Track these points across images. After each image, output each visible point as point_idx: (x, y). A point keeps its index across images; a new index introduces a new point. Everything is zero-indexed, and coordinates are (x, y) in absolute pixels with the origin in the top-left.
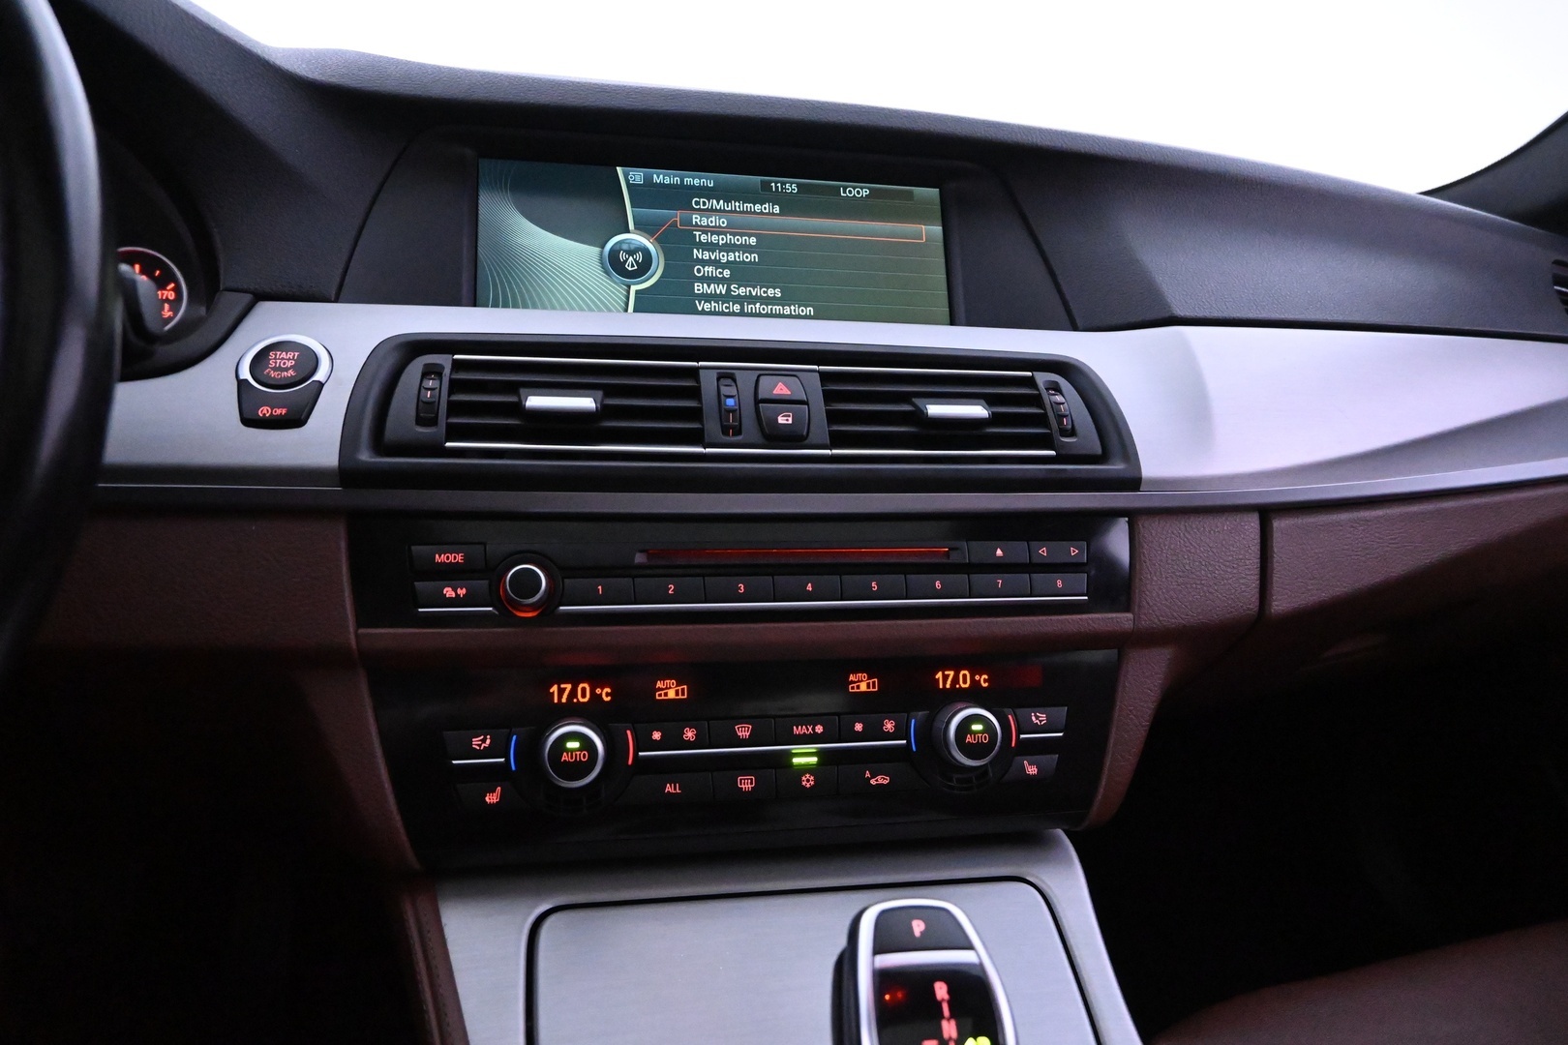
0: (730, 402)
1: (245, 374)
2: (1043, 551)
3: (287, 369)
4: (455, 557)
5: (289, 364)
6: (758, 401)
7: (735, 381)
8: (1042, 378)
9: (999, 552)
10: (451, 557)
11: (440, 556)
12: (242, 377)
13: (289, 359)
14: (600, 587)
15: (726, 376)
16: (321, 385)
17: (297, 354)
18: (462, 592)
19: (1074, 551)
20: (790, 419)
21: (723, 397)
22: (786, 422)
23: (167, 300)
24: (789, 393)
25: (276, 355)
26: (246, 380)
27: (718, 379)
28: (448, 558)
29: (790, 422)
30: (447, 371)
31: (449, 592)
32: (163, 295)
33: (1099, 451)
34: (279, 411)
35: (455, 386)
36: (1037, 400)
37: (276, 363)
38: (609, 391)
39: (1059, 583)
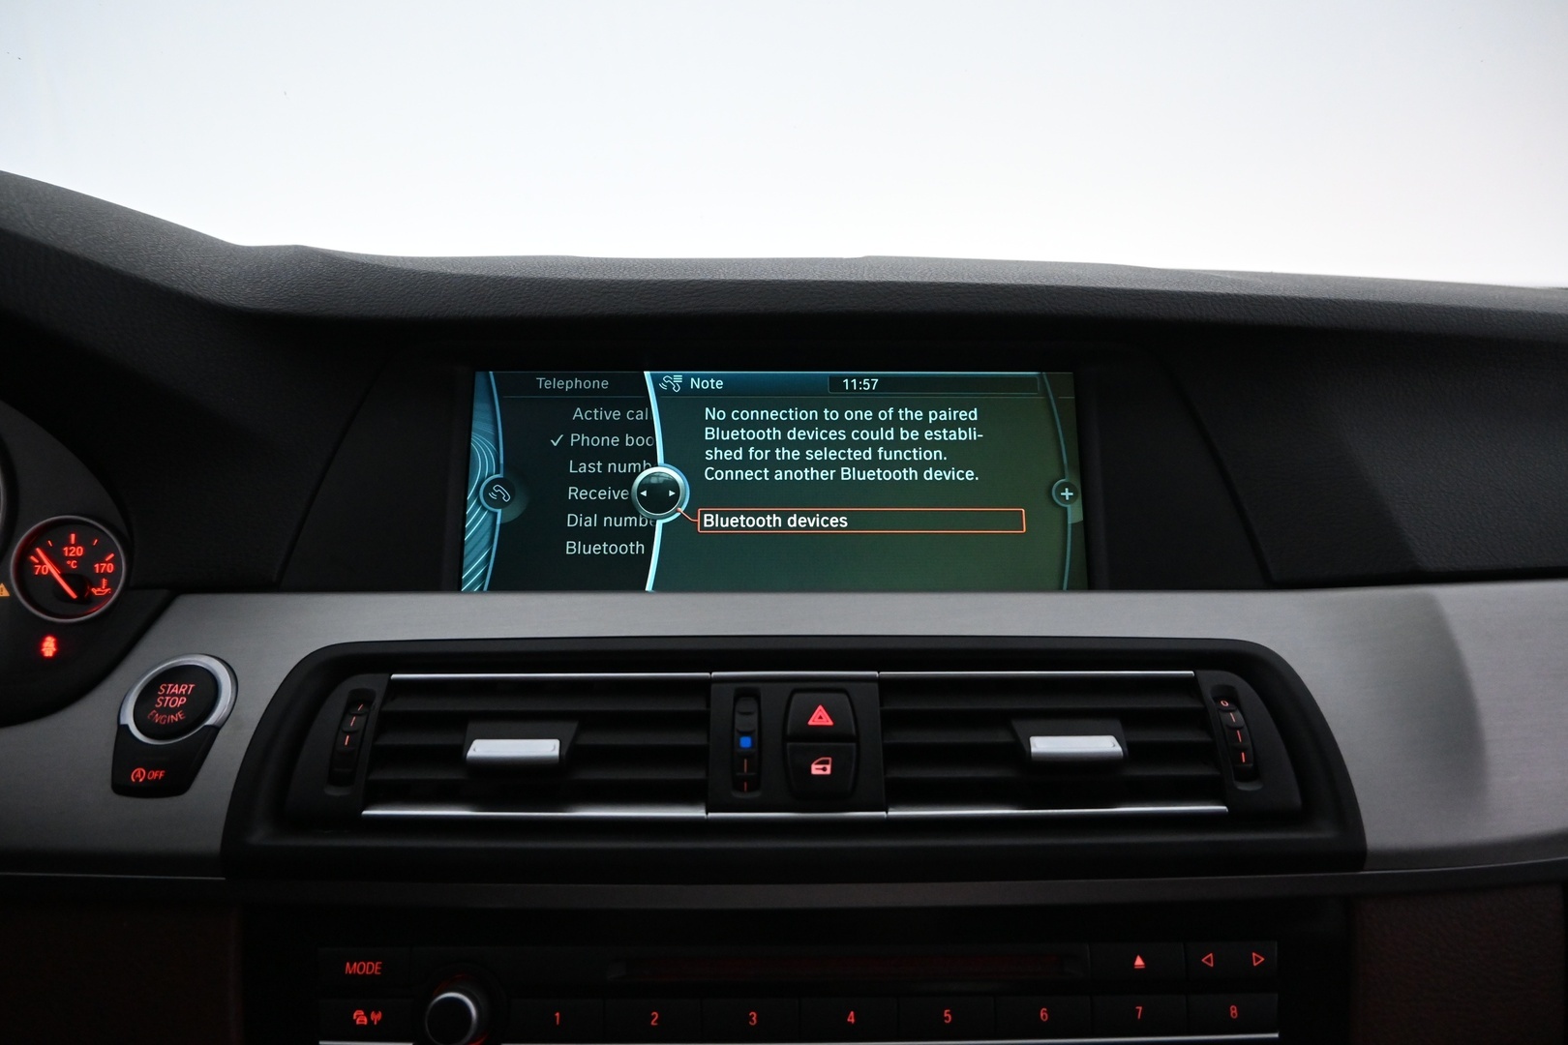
0: (746, 742)
1: (128, 719)
2: (1209, 960)
3: (174, 711)
4: (371, 966)
5: (179, 703)
6: (786, 738)
7: (758, 699)
8: (1212, 679)
9: (1139, 962)
10: (366, 966)
11: (351, 965)
12: (123, 722)
13: (179, 696)
14: (557, 1014)
15: (746, 691)
16: (216, 729)
17: (192, 686)
18: (376, 1017)
19: (1257, 959)
20: (829, 767)
21: (736, 733)
22: (821, 772)
23: (105, 575)
24: (830, 723)
25: (166, 688)
26: (126, 727)
27: (736, 700)
28: (361, 968)
29: (828, 772)
30: (377, 701)
31: (360, 1017)
32: (100, 567)
33: (1297, 801)
34: (155, 775)
35: (388, 722)
36: (1200, 718)
37: (163, 701)
38: (587, 721)
39: (1234, 1011)
